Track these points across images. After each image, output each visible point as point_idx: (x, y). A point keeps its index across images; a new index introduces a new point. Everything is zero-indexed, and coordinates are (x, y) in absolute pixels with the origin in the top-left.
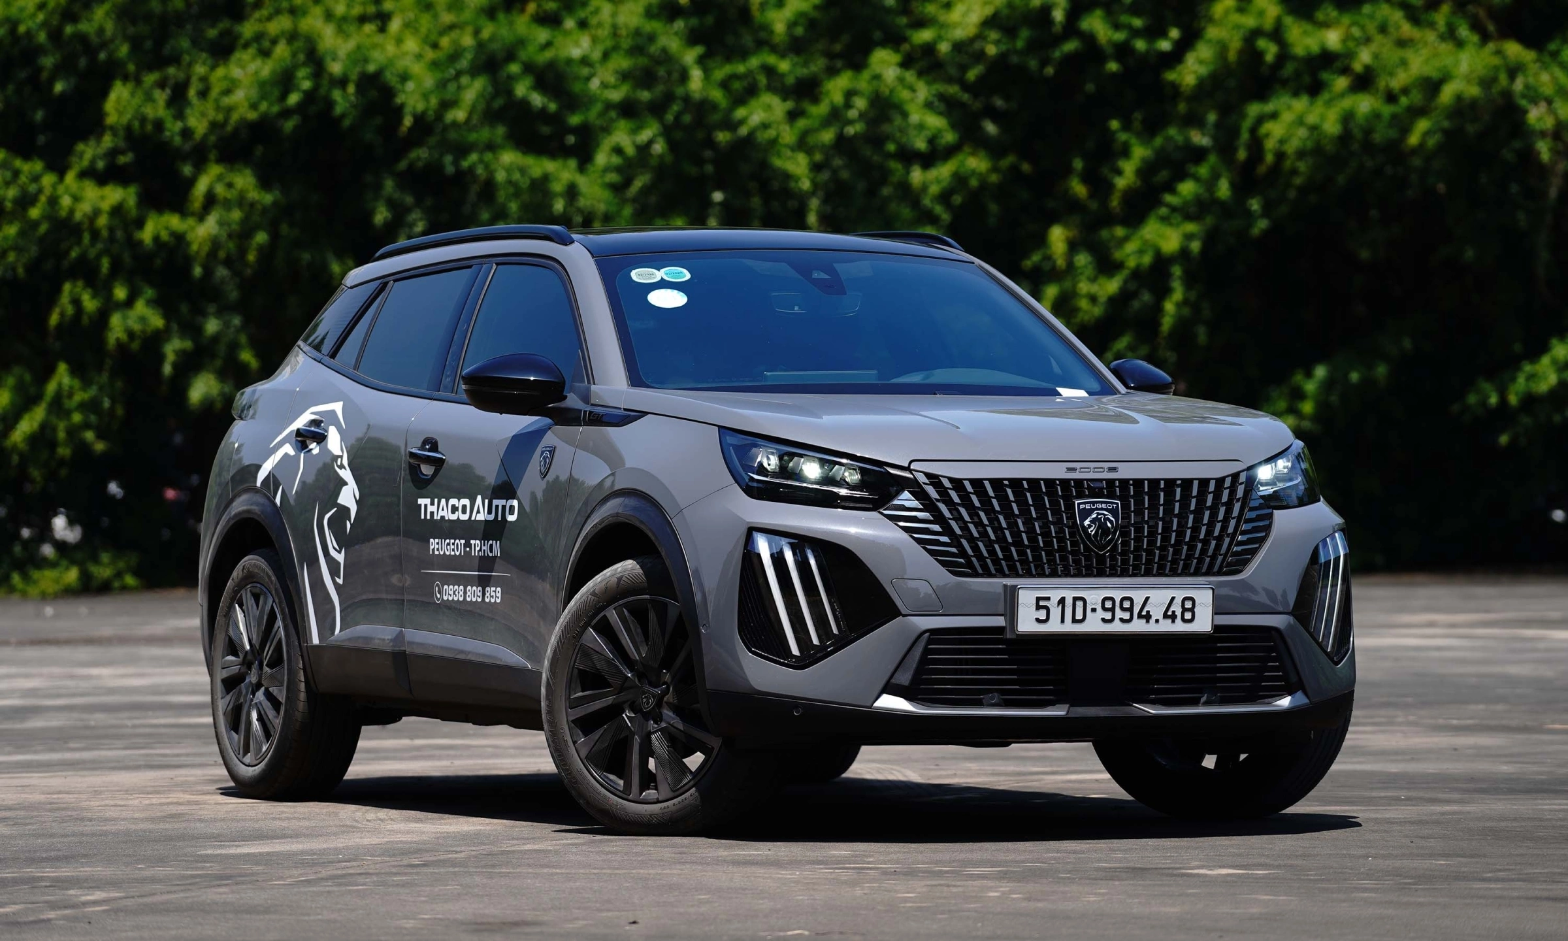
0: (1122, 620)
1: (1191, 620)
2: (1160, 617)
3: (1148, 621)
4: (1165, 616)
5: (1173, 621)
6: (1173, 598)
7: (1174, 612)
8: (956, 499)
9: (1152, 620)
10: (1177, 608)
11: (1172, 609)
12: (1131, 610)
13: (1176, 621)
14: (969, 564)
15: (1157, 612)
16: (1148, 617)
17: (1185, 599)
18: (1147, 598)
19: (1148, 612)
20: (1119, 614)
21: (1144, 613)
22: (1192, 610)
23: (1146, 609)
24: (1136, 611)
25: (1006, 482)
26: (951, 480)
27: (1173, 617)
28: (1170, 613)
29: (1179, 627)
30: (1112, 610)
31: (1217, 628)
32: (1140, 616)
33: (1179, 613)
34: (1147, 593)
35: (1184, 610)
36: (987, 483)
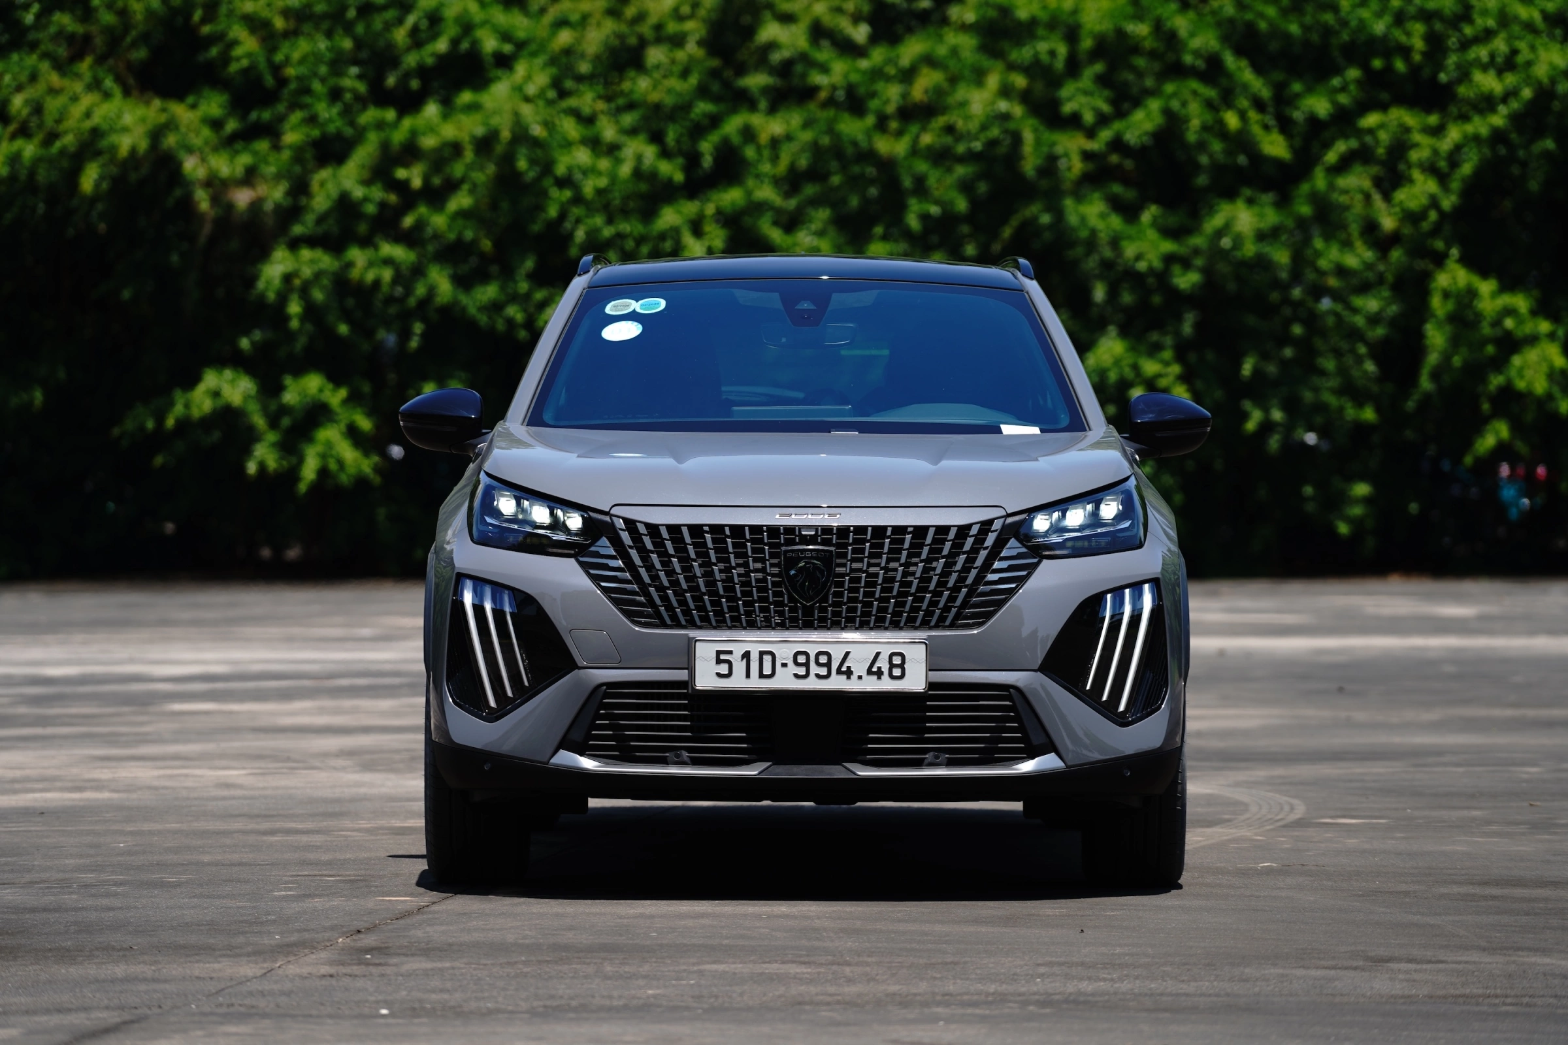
0: (818, 676)
1: (902, 677)
2: (864, 673)
3: (849, 678)
4: (870, 672)
5: (879, 678)
6: (878, 654)
7: (879, 668)
8: (649, 546)
9: (854, 677)
10: (883, 664)
11: (877, 665)
12: (828, 665)
13: (882, 677)
14: (658, 615)
15: (859, 669)
16: (849, 673)
17: (892, 655)
18: (847, 654)
19: (849, 668)
20: (814, 669)
21: (844, 669)
22: (902, 666)
23: (847, 664)
24: (835, 666)
25: (706, 528)
26: (647, 525)
27: (879, 674)
28: (875, 669)
29: (886, 685)
30: (807, 665)
31: (931, 686)
32: (839, 672)
33: (885, 669)
34: (847, 648)
35: (892, 666)
36: (685, 530)
